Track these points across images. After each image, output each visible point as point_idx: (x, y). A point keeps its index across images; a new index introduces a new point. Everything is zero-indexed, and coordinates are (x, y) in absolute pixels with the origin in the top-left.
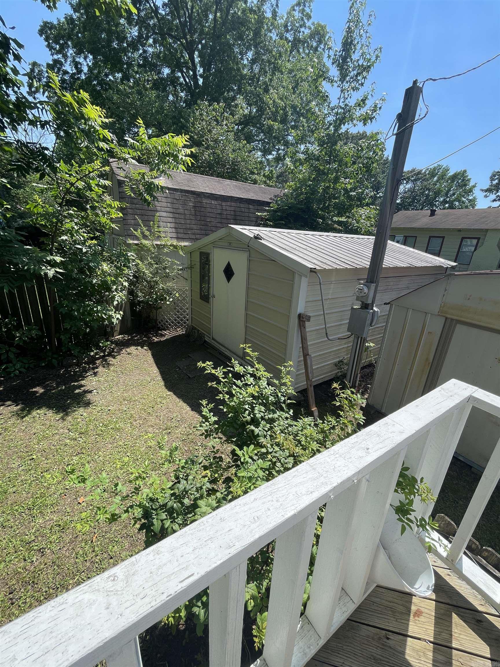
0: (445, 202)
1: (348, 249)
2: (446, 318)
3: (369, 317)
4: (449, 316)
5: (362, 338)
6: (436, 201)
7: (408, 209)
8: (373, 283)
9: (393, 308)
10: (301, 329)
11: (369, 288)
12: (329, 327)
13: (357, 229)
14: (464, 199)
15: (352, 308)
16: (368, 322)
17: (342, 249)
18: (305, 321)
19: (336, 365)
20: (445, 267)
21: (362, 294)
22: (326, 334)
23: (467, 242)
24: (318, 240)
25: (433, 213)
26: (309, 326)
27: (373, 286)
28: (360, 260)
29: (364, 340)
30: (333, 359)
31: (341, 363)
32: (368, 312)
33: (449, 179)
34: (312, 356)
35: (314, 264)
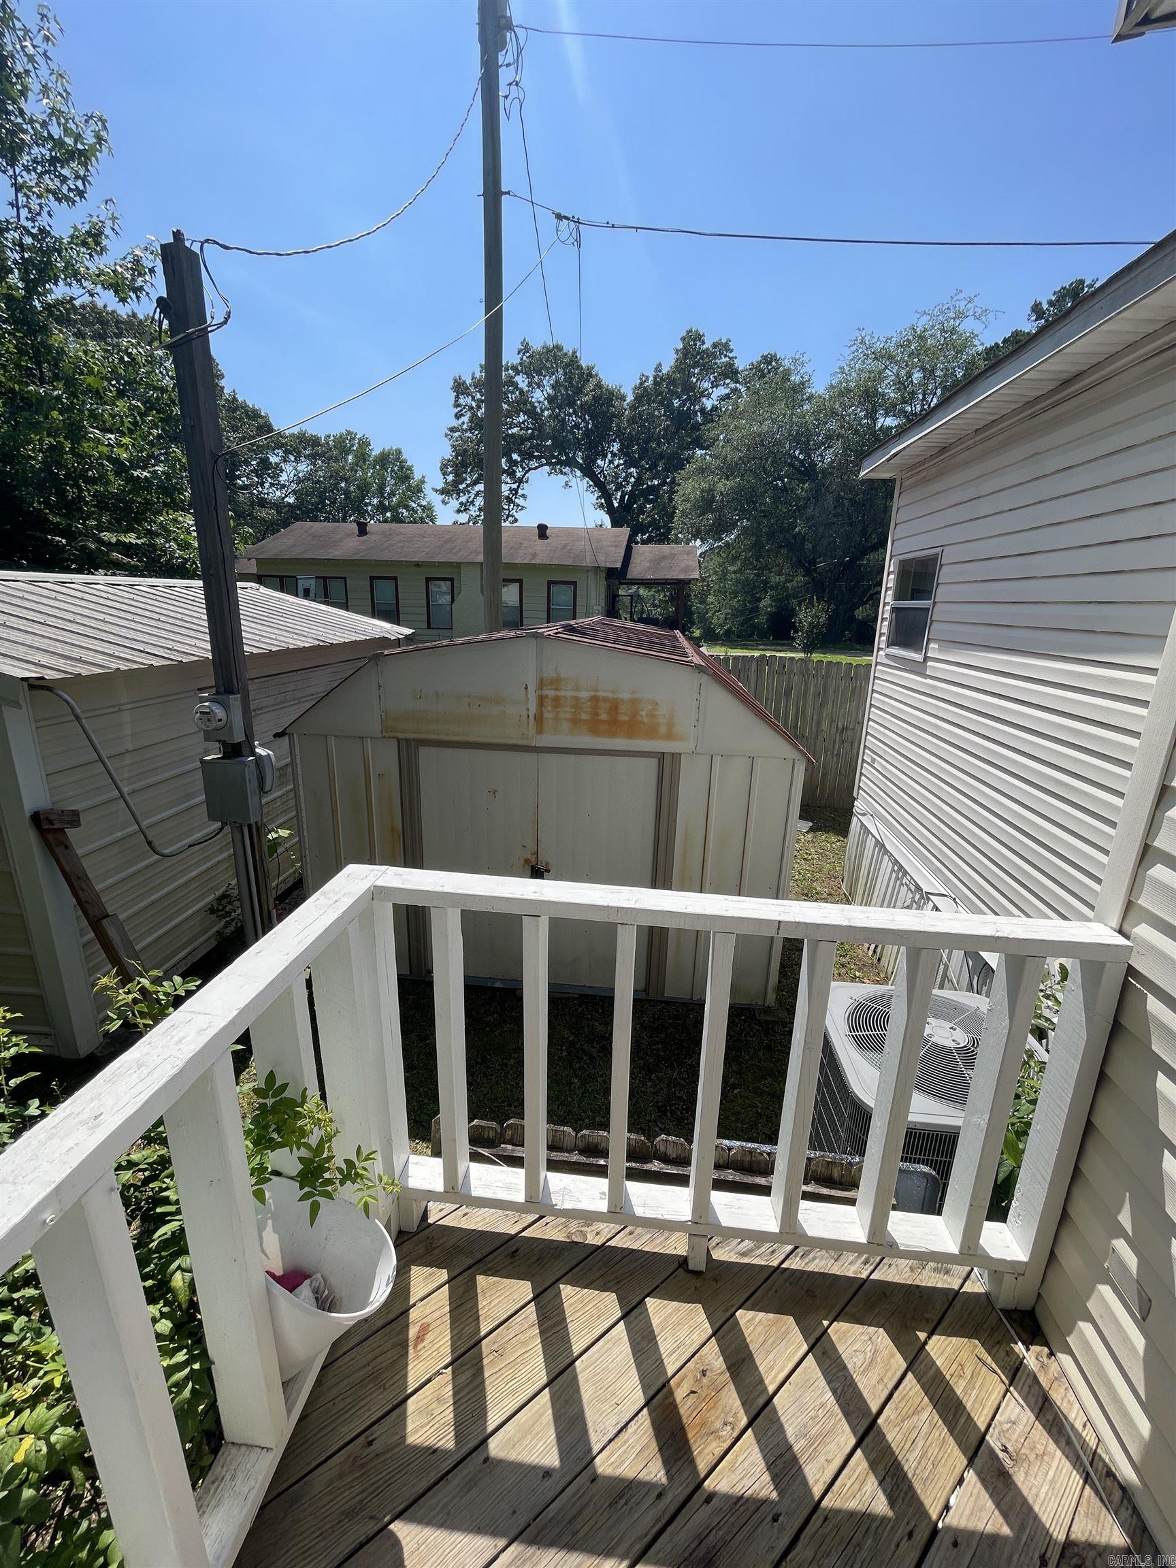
0: (382, 508)
1: (157, 616)
2: (399, 741)
3: (251, 775)
4: (400, 736)
5: (250, 827)
6: (366, 505)
7: (315, 519)
8: (233, 693)
9: (296, 743)
10: (53, 853)
11: (226, 707)
12: (150, 826)
13: (184, 564)
14: (414, 505)
15: (203, 762)
16: (252, 785)
17: (137, 619)
18: (62, 830)
19: (212, 911)
20: (393, 638)
21: (214, 725)
22: (149, 843)
23: (440, 587)
24: (53, 595)
25: (362, 530)
26: (81, 841)
27: (235, 700)
28: (192, 642)
29: (258, 831)
30: (196, 900)
31: (224, 902)
32: (244, 764)
33: (376, 462)
34: (121, 917)
35: (38, 665)
